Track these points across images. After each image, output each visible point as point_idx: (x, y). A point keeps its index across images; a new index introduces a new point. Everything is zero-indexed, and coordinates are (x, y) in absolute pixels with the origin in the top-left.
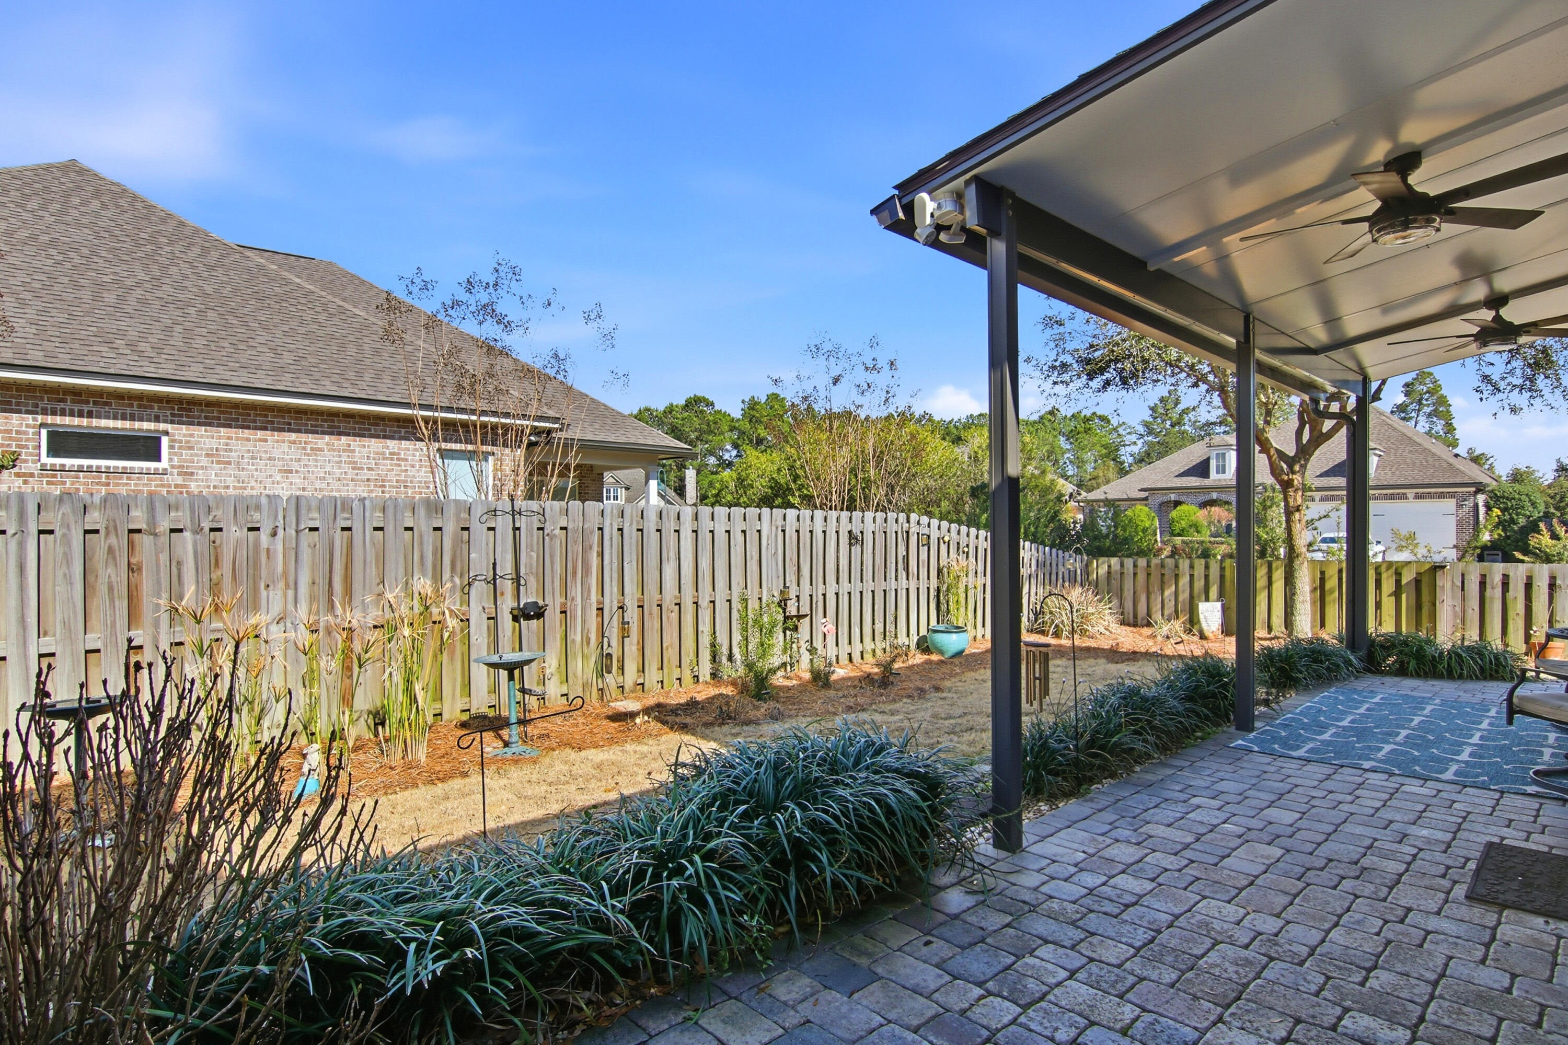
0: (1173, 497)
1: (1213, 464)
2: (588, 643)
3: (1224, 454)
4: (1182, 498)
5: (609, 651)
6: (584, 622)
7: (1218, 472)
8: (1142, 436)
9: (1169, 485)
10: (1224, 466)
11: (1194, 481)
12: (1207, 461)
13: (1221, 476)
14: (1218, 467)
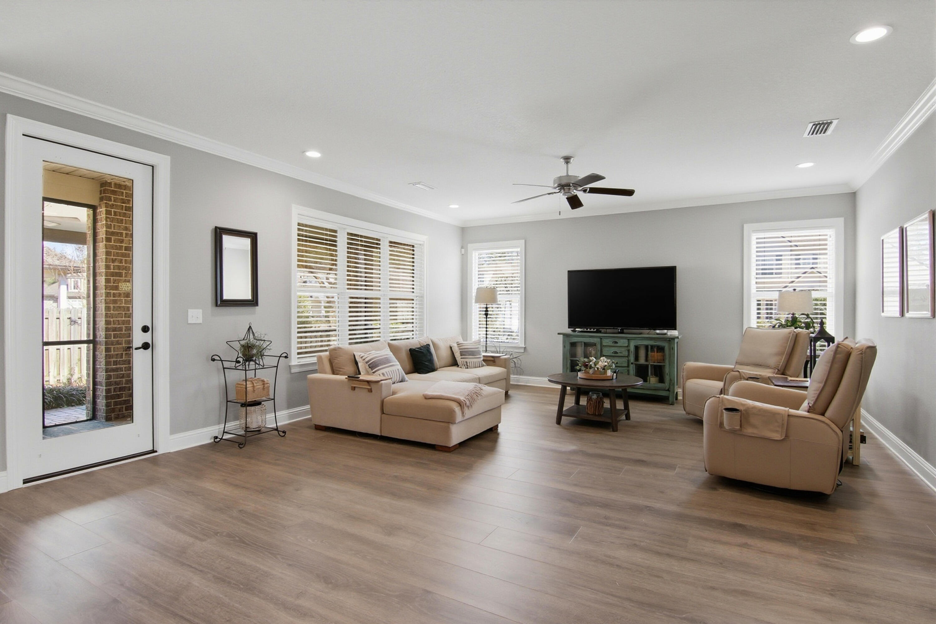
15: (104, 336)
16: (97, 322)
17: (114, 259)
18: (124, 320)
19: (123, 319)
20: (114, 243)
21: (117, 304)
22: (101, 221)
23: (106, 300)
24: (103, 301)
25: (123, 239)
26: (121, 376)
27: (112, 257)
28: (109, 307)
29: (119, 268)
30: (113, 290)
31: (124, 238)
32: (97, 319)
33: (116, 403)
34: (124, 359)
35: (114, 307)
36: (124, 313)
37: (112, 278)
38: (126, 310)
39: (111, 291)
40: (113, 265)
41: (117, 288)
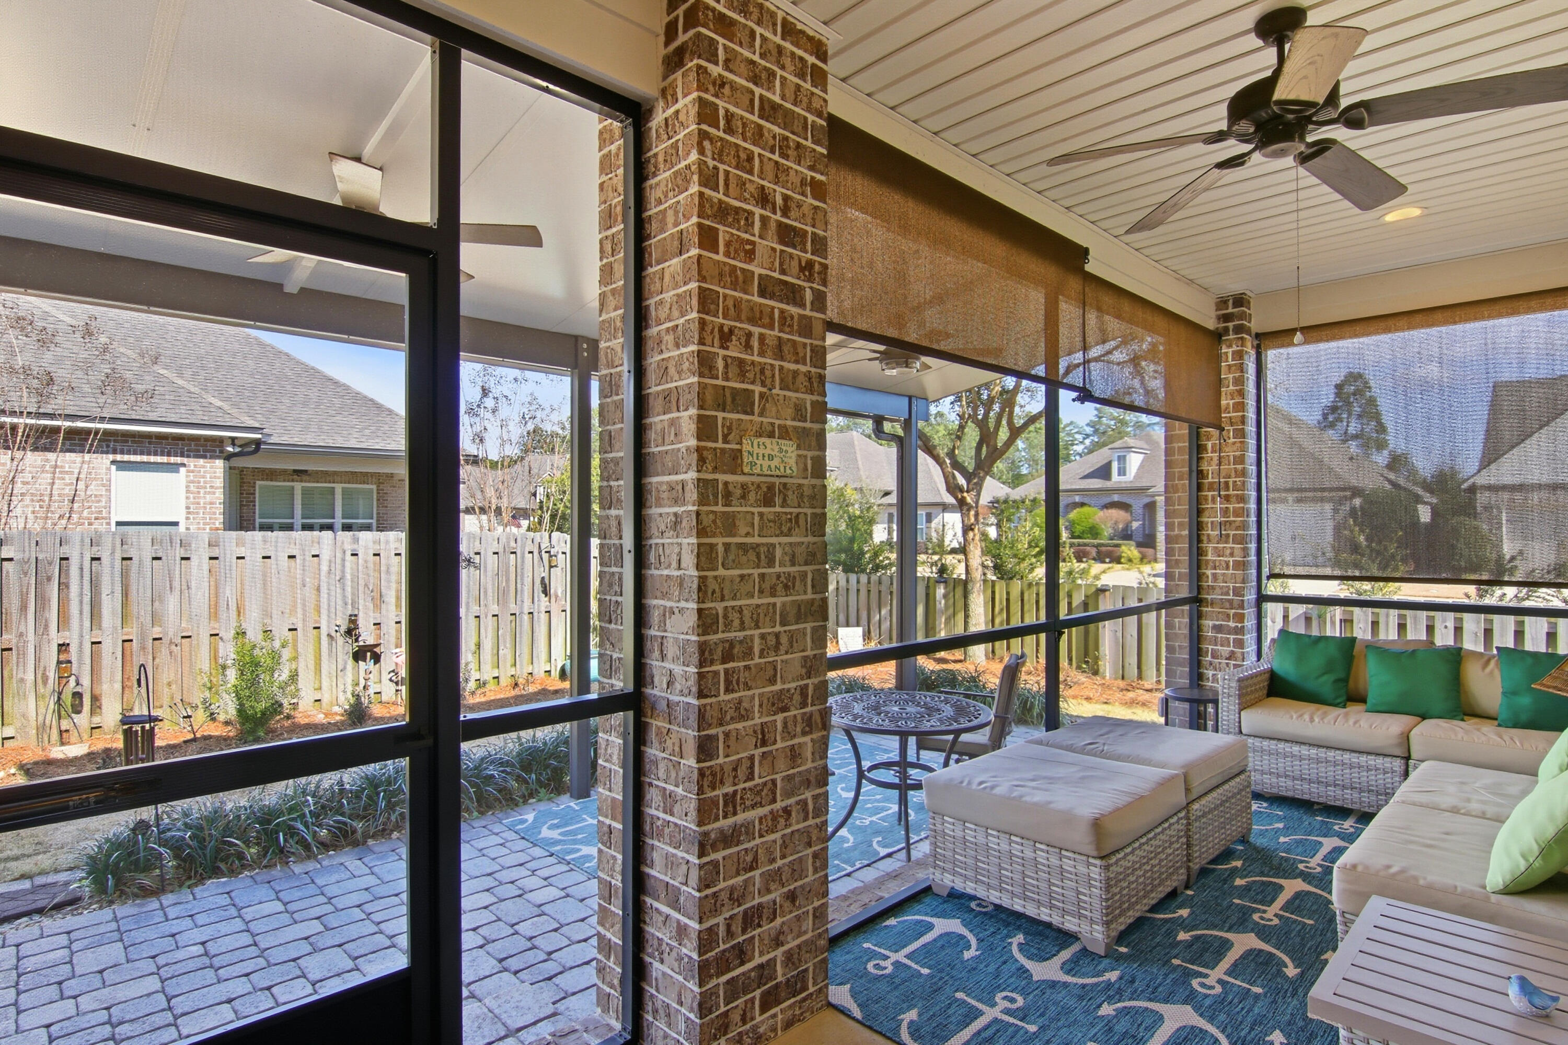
0: (1077, 499)
1: (1115, 466)
2: (45, 682)
3: (1125, 457)
4: (1086, 500)
5: (78, 689)
6: (37, 660)
7: (1119, 475)
8: (1088, 436)
9: (1074, 487)
10: (1125, 468)
11: (1096, 483)
12: (1109, 465)
13: (1122, 478)
14: (1119, 469)
15: (692, 682)
16: (655, 617)
17: (726, 329)
18: (758, 606)
19: (756, 601)
20: (727, 254)
21: (734, 536)
22: (674, 153)
23: (703, 516)
24: (689, 523)
25: (753, 243)
26: (749, 858)
27: (721, 320)
28: (712, 546)
29: (744, 376)
30: (725, 472)
31: (756, 239)
32: (655, 603)
33: (734, 989)
34: (757, 781)
35: (727, 546)
36: (756, 572)
37: (720, 415)
38: (763, 563)
39: (717, 476)
40: (725, 358)
41: (733, 462)
